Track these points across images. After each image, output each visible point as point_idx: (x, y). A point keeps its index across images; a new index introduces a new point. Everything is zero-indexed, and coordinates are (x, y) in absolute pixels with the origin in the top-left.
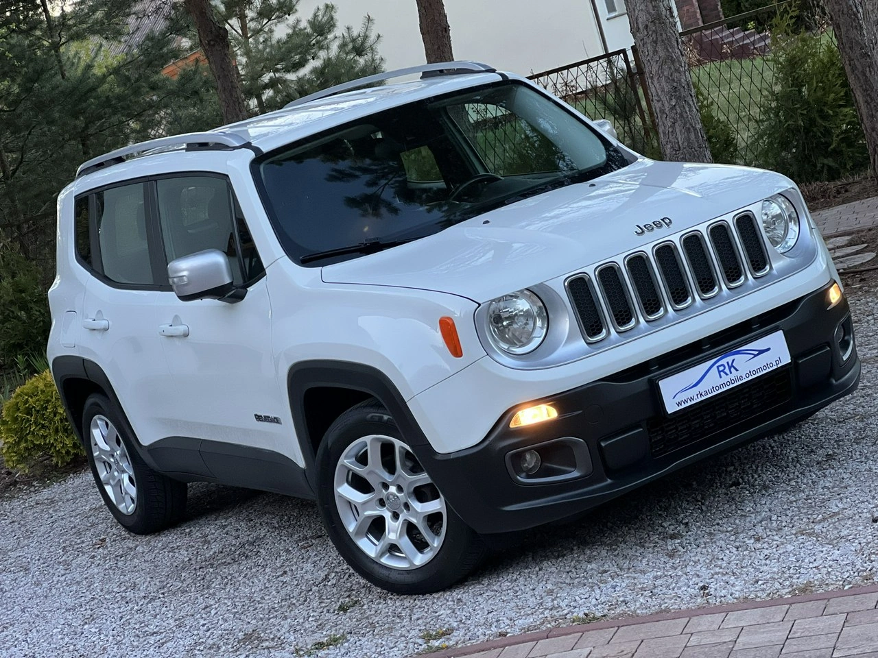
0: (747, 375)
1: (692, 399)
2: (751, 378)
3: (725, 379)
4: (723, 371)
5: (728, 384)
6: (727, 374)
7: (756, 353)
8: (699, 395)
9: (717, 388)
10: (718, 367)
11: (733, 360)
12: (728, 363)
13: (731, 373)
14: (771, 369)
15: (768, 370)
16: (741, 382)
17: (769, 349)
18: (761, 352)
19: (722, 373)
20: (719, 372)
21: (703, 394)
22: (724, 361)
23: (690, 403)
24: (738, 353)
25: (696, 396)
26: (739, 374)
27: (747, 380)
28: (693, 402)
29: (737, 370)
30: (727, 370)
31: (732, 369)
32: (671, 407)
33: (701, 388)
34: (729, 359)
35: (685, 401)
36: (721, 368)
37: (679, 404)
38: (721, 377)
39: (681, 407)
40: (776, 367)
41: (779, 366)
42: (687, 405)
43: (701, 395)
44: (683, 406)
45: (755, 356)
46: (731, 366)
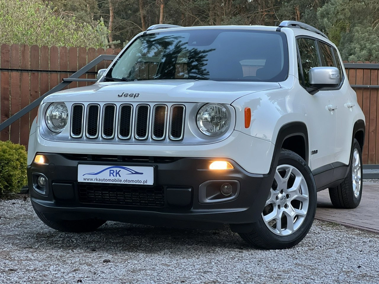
0: (125, 181)
1: (92, 180)
2: (126, 183)
3: (112, 178)
4: (112, 173)
5: (113, 181)
6: (114, 176)
7: (134, 172)
8: (96, 180)
9: (106, 180)
10: (110, 171)
11: (120, 171)
12: (116, 171)
13: (116, 176)
14: (139, 184)
15: (137, 183)
16: (120, 183)
17: (142, 174)
18: (137, 173)
19: (111, 174)
20: (110, 173)
21: (98, 180)
22: (115, 169)
23: (90, 181)
24: (124, 168)
25: (94, 179)
26: (120, 178)
27: (124, 183)
28: (91, 182)
29: (120, 176)
30: (115, 174)
31: (118, 175)
32: (80, 179)
33: (99, 176)
34: (118, 169)
35: (88, 180)
36: (112, 172)
37: (85, 179)
38: (110, 176)
39: (85, 181)
40: (143, 184)
41: (145, 184)
42: (88, 181)
43: (97, 180)
44: (86, 181)
45: (133, 173)
46: (118, 173)
